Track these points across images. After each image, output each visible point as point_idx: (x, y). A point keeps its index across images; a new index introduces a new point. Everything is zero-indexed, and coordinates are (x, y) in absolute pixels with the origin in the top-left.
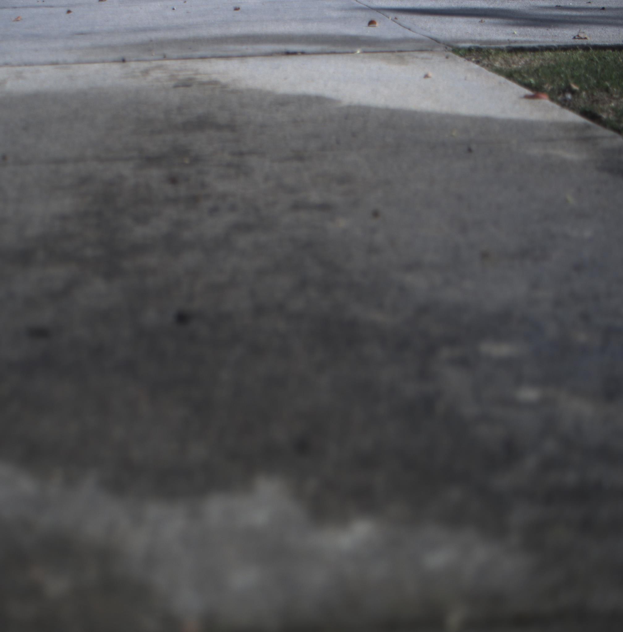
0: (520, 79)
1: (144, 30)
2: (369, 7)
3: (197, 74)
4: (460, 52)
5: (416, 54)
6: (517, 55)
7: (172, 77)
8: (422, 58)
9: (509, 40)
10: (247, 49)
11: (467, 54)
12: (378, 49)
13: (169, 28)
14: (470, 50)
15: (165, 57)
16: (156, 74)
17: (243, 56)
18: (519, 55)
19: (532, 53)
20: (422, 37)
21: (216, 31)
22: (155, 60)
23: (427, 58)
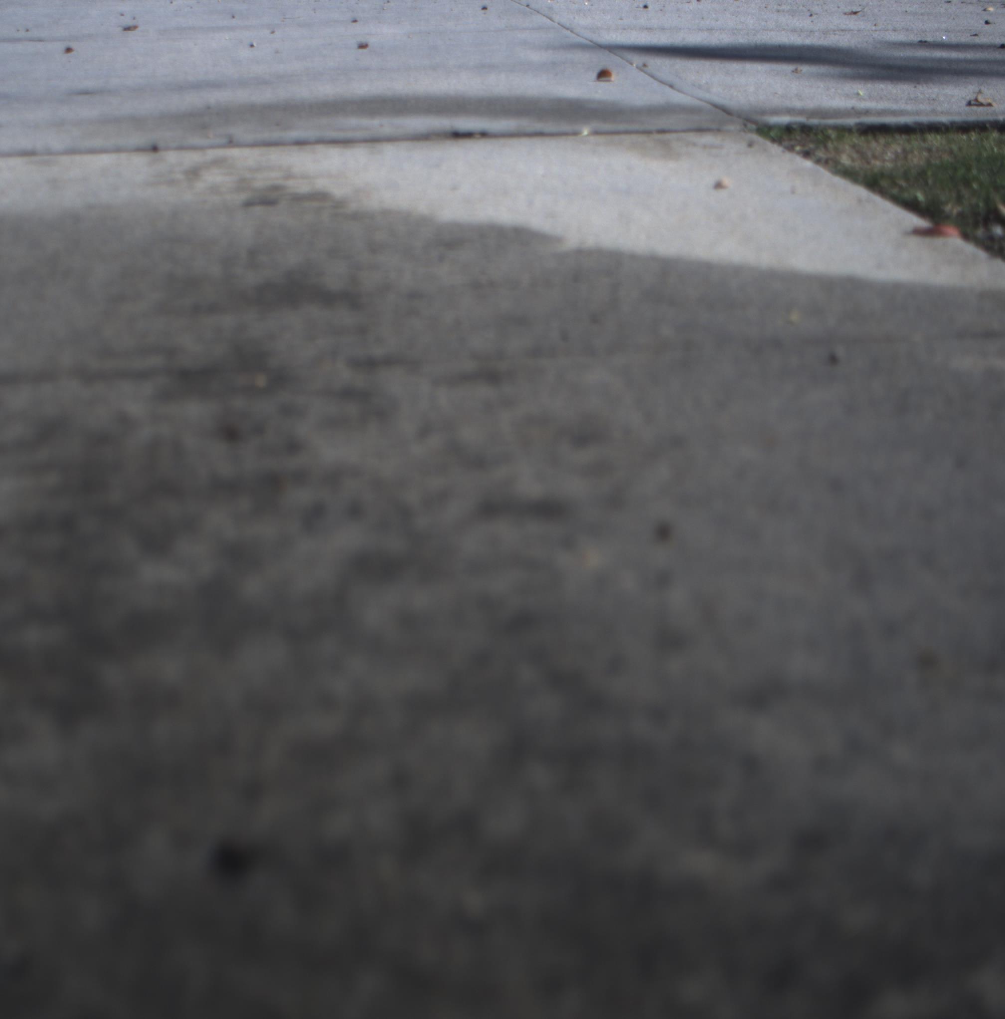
0: (895, 191)
1: (197, 86)
2: (595, 44)
3: (289, 176)
4: (772, 134)
5: (692, 137)
6: (877, 141)
7: (242, 184)
8: (705, 147)
9: (853, 108)
10: (381, 126)
11: (785, 137)
12: (622, 127)
13: (242, 83)
14: (788, 129)
15: (231, 143)
16: (214, 177)
17: (374, 140)
18: (882, 141)
19: (904, 136)
20: (696, 102)
21: (326, 90)
22: (212, 147)
23: (712, 146)
